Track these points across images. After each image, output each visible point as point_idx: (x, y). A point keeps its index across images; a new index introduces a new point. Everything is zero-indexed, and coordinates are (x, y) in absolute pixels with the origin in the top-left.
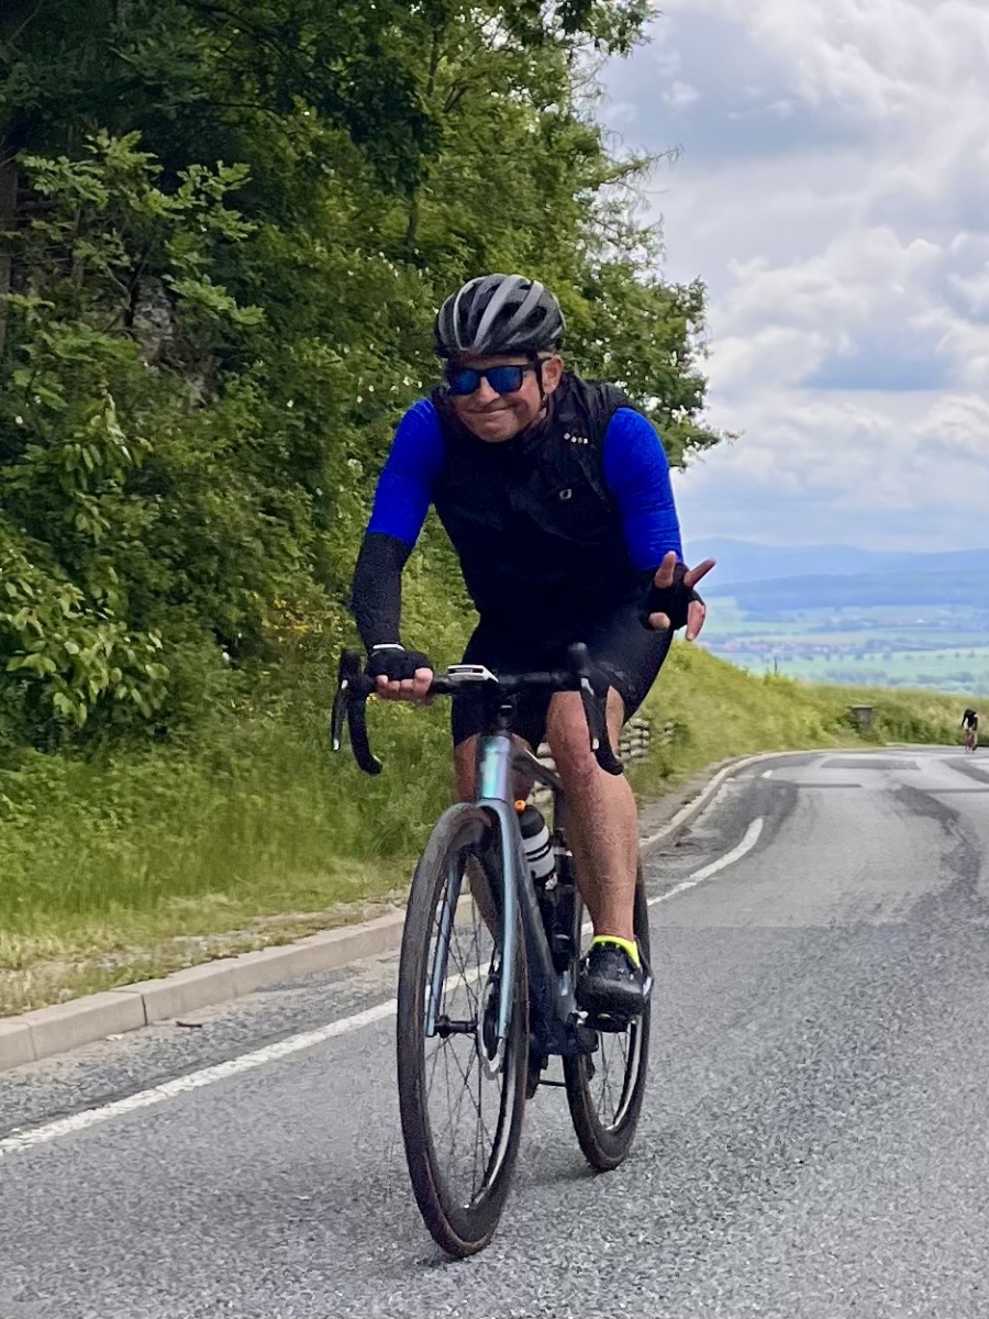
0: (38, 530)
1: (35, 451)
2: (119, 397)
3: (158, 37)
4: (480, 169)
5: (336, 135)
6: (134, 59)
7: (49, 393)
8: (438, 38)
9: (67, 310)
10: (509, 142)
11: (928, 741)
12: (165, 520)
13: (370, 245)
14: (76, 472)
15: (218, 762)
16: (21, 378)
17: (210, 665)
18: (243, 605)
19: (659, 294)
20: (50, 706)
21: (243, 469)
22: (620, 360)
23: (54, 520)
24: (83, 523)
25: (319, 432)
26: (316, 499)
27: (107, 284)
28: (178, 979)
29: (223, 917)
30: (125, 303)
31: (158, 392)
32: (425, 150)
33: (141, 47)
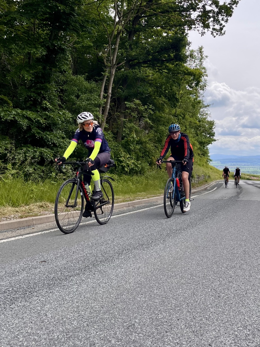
0: (125, 148)
1: (126, 138)
3: (143, 87)
6: (140, 90)
7: (127, 131)
9: (130, 121)
12: (141, 148)
13: (170, 114)
14: (130, 141)
15: (147, 178)
16: (124, 129)
17: (146, 166)
18: (151, 158)
21: (152, 142)
23: (128, 147)
24: (131, 147)
25: (162, 138)
26: (161, 146)
30: (138, 121)
32: (177, 102)
33: (141, 88)
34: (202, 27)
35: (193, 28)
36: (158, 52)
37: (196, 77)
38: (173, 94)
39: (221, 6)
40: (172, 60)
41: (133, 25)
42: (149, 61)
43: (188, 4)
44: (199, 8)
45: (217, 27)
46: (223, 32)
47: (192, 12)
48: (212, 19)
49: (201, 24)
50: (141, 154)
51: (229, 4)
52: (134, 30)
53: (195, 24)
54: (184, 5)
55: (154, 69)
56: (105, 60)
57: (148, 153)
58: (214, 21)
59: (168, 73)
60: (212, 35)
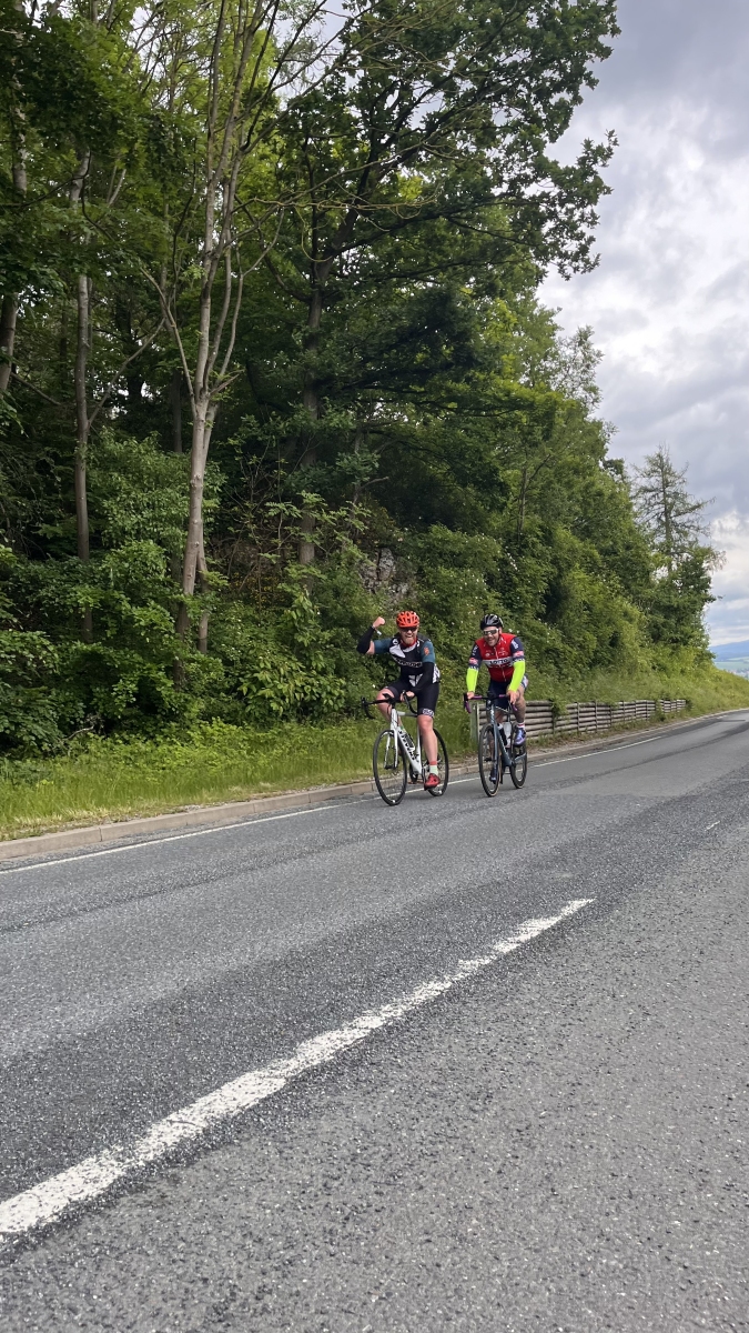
40: (447, 366)
45: (571, 246)
46: (591, 256)
48: (550, 225)
52: (322, 293)
60: (560, 275)
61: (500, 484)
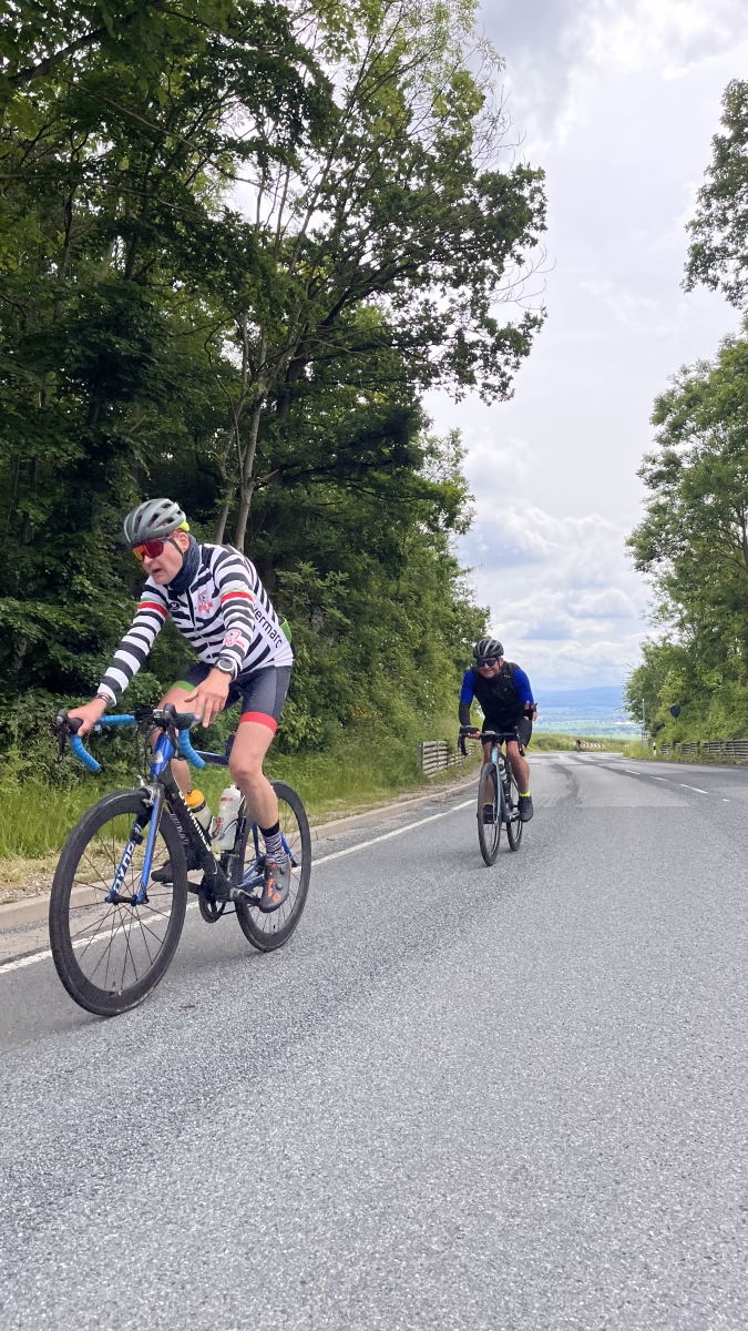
2: (307, 644)
3: (317, 531)
4: (419, 572)
5: (374, 561)
6: (311, 538)
8: (406, 531)
10: (429, 563)
11: (563, 749)
12: (321, 683)
13: (385, 596)
15: (339, 758)
17: (336, 728)
18: (346, 709)
19: (476, 610)
20: (287, 741)
21: (346, 667)
22: (464, 631)
27: (303, 609)
28: (327, 825)
29: (341, 806)
30: (308, 615)
31: (321, 642)
32: (402, 566)
33: (313, 535)
34: (455, 380)
35: (434, 385)
36: (351, 445)
37: (448, 502)
38: (391, 546)
39: (502, 332)
40: (390, 461)
41: (286, 381)
42: (331, 467)
43: (422, 328)
44: (446, 338)
45: (495, 380)
46: (508, 391)
47: (433, 348)
48: (480, 362)
49: (454, 375)
50: (320, 700)
51: (522, 326)
52: (291, 392)
53: (439, 376)
54: (411, 330)
55: (341, 485)
56: (223, 469)
57: (337, 697)
58: (485, 366)
59: (377, 495)
60: (482, 401)
61: (399, 556)
